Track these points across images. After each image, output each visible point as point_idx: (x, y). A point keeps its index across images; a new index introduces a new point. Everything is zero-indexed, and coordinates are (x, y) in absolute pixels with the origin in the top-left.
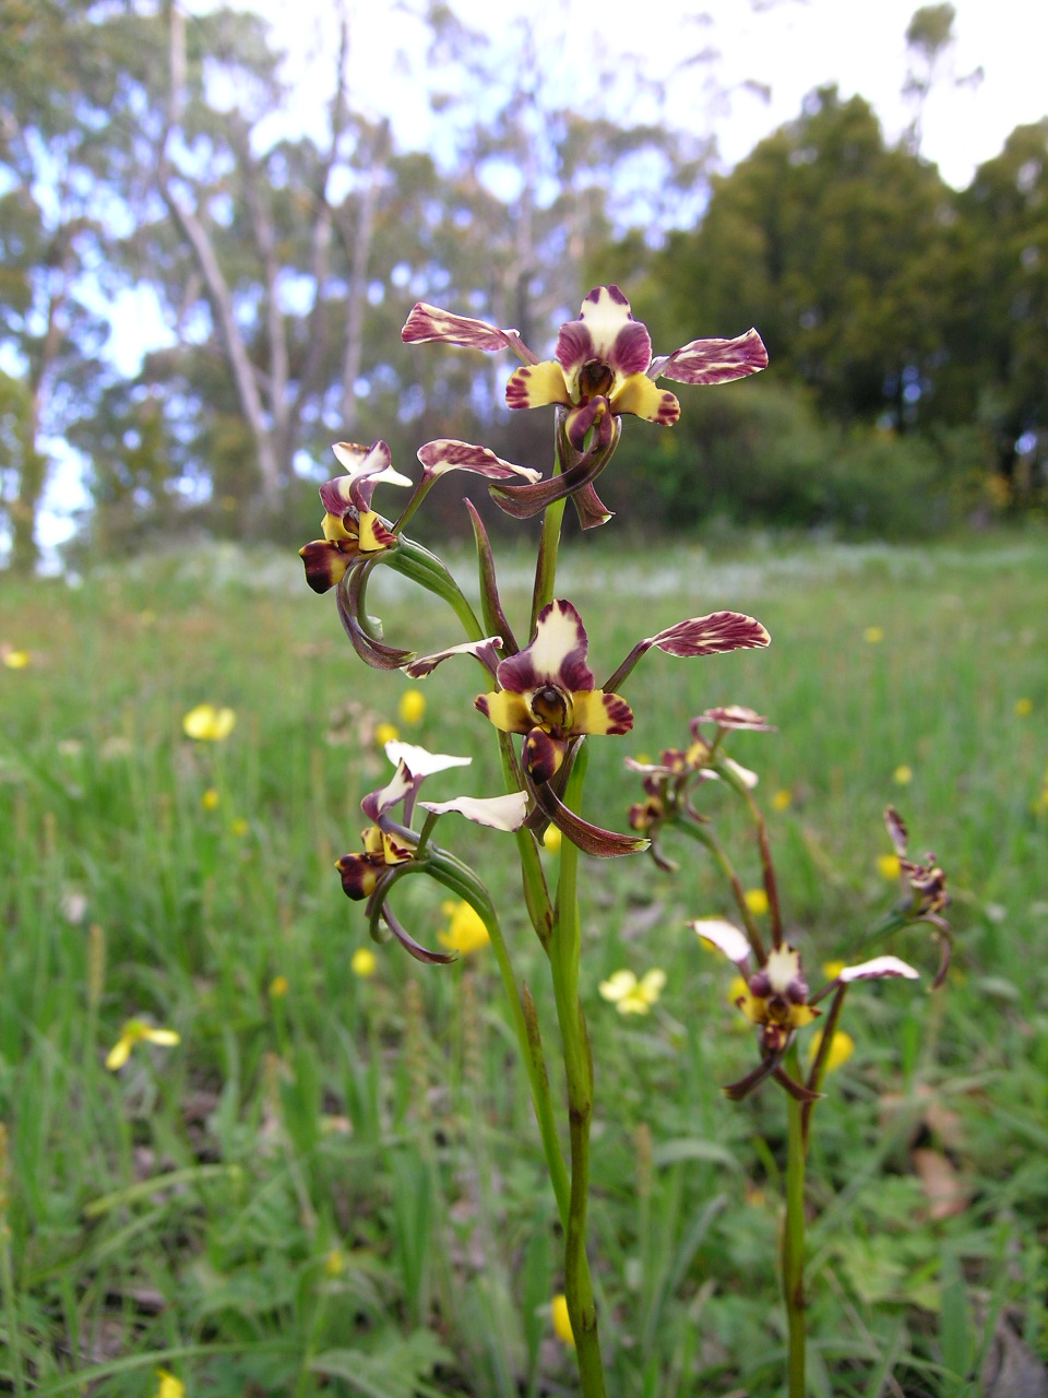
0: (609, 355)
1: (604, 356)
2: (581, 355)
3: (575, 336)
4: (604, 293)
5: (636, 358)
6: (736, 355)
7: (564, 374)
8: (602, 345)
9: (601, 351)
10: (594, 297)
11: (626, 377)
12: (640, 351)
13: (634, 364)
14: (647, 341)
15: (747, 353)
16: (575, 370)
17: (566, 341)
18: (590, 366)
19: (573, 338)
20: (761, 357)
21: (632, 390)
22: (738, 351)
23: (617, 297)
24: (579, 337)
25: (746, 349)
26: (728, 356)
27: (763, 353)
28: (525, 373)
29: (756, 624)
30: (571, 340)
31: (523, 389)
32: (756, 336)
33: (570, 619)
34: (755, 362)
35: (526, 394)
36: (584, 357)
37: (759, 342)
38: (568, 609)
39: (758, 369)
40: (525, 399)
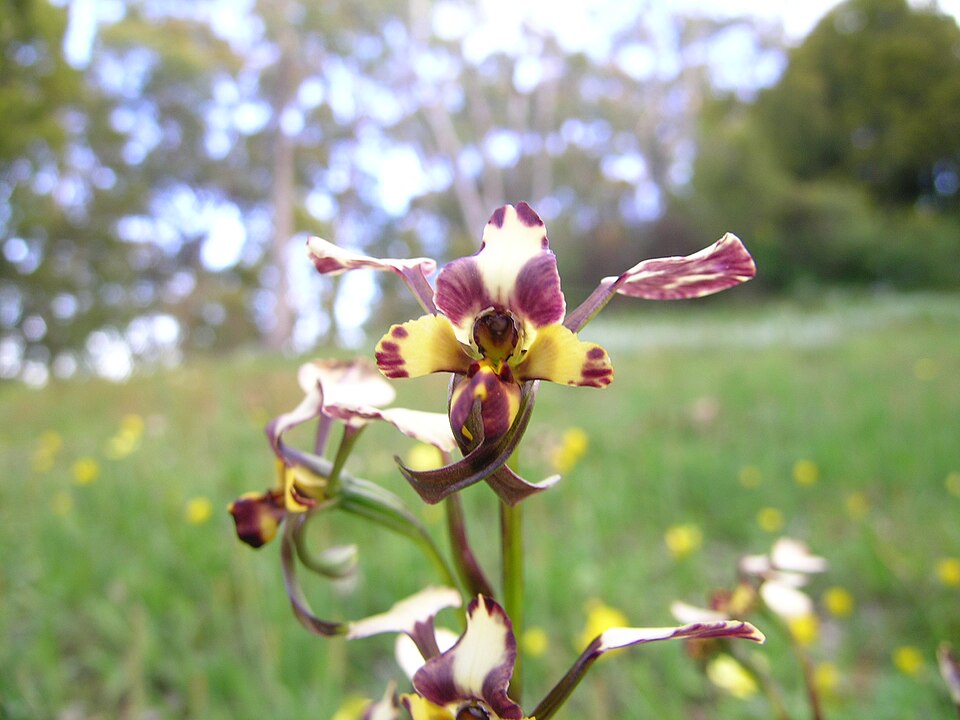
0: (510, 301)
1: (504, 301)
2: (471, 304)
3: (460, 281)
4: (511, 213)
5: (543, 305)
6: (710, 266)
7: (454, 328)
8: (499, 289)
9: (499, 297)
10: (498, 219)
11: (538, 327)
12: (547, 296)
13: (543, 312)
14: (555, 282)
15: (725, 262)
16: (468, 322)
17: (446, 290)
18: (485, 318)
19: (457, 285)
20: (745, 265)
21: (545, 345)
22: (713, 261)
23: (529, 218)
24: (465, 282)
25: (723, 258)
26: (700, 269)
27: (748, 260)
28: (400, 333)
29: (743, 625)
30: (454, 288)
31: (397, 356)
32: (734, 242)
33: (497, 622)
34: (738, 272)
35: (401, 362)
36: (477, 305)
37: (740, 248)
38: (495, 609)
39: (745, 279)
40: (401, 367)
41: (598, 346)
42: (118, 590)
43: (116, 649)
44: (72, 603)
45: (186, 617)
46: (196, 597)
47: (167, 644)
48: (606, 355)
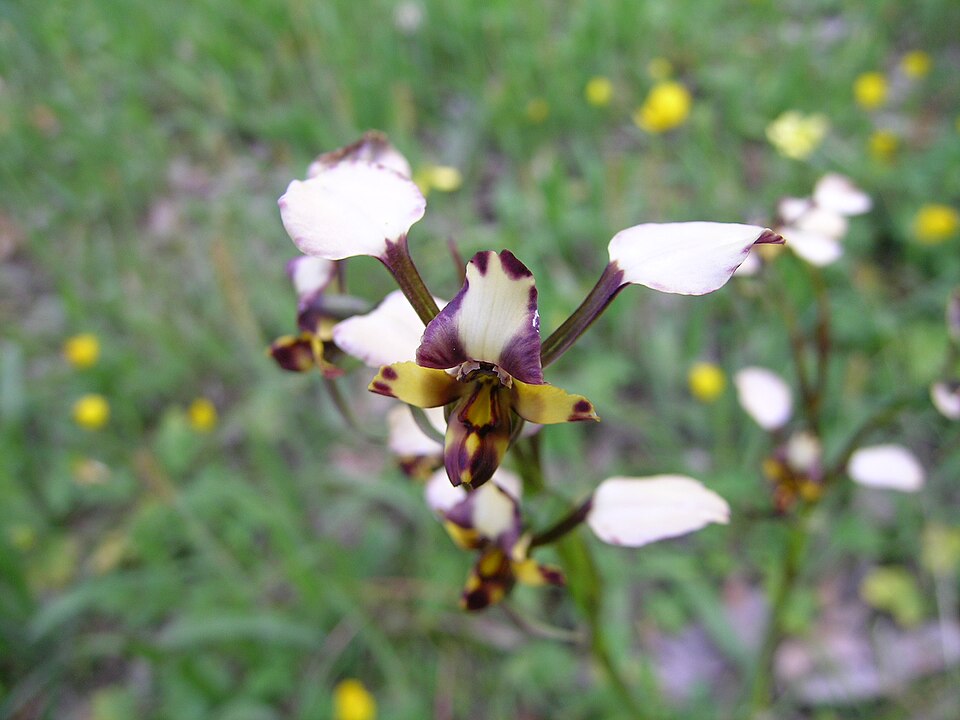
41: (585, 399)
42: (186, 48)
43: (202, 107)
44: (146, 64)
45: (257, 69)
46: (261, 48)
47: (245, 99)
48: (592, 410)
